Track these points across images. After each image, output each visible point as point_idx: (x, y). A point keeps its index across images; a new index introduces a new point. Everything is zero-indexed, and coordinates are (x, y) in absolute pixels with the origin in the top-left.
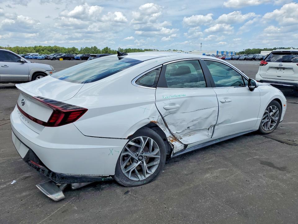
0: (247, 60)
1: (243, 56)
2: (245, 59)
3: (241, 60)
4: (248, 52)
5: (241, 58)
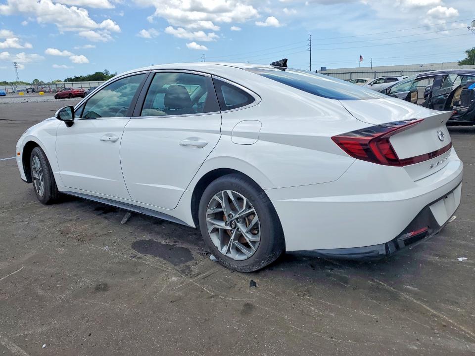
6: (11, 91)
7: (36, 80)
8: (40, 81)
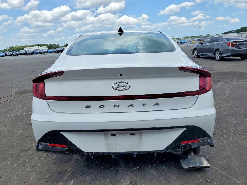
0: (20, 55)
1: (15, 53)
2: (18, 55)
3: (15, 55)
4: (12, 49)
5: (14, 54)
6: (191, 41)
7: (208, 35)
8: (210, 35)
